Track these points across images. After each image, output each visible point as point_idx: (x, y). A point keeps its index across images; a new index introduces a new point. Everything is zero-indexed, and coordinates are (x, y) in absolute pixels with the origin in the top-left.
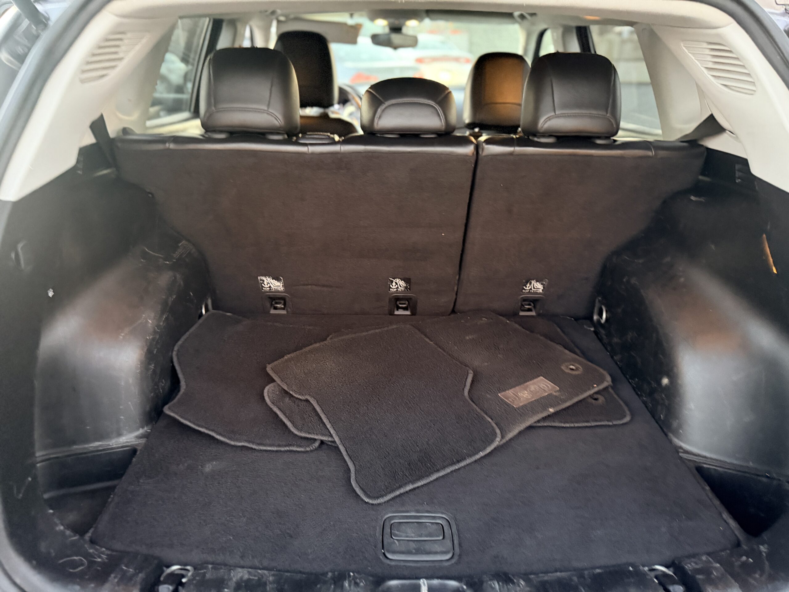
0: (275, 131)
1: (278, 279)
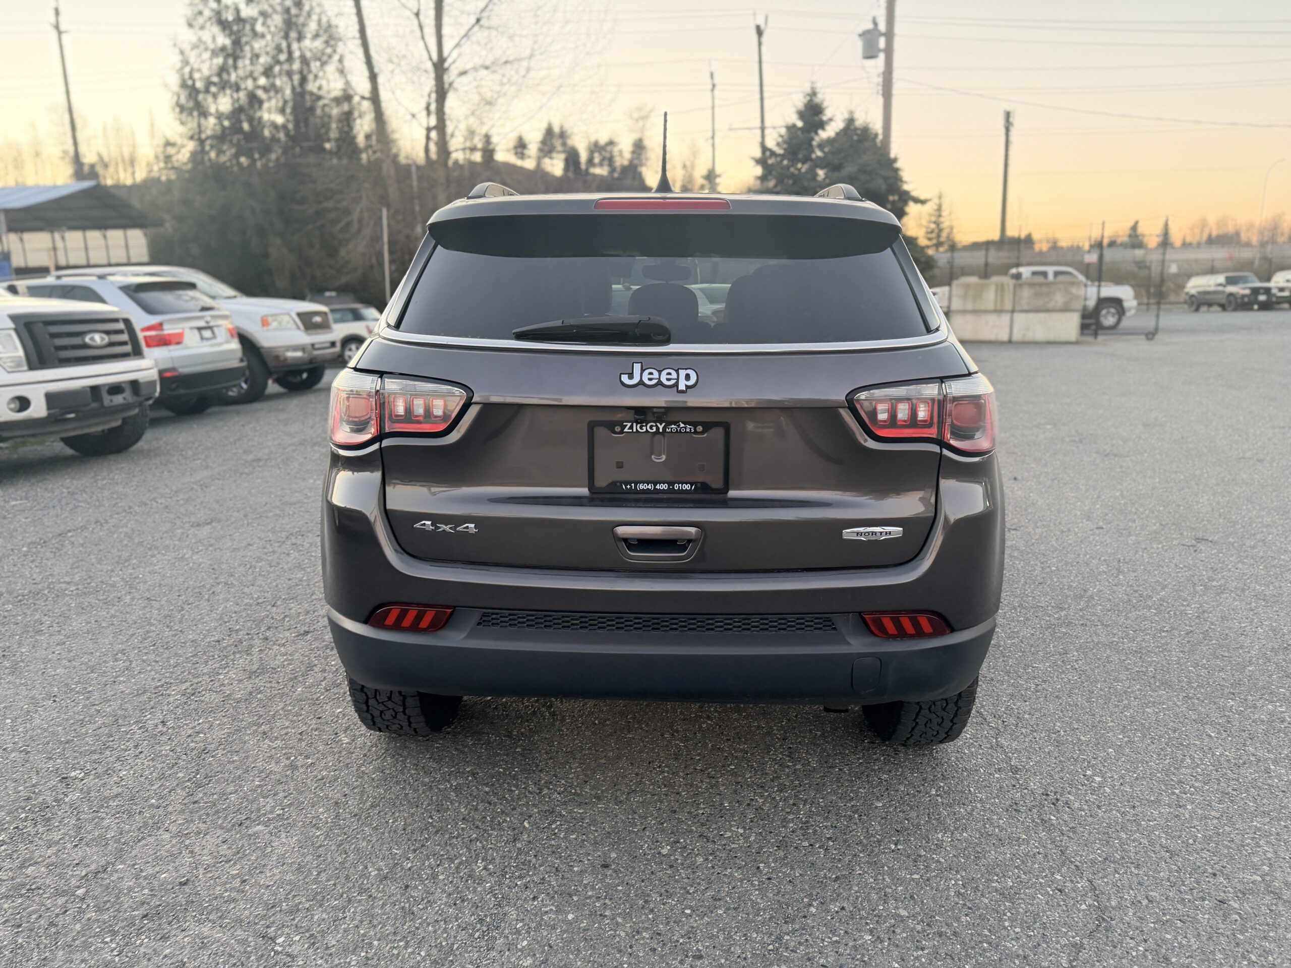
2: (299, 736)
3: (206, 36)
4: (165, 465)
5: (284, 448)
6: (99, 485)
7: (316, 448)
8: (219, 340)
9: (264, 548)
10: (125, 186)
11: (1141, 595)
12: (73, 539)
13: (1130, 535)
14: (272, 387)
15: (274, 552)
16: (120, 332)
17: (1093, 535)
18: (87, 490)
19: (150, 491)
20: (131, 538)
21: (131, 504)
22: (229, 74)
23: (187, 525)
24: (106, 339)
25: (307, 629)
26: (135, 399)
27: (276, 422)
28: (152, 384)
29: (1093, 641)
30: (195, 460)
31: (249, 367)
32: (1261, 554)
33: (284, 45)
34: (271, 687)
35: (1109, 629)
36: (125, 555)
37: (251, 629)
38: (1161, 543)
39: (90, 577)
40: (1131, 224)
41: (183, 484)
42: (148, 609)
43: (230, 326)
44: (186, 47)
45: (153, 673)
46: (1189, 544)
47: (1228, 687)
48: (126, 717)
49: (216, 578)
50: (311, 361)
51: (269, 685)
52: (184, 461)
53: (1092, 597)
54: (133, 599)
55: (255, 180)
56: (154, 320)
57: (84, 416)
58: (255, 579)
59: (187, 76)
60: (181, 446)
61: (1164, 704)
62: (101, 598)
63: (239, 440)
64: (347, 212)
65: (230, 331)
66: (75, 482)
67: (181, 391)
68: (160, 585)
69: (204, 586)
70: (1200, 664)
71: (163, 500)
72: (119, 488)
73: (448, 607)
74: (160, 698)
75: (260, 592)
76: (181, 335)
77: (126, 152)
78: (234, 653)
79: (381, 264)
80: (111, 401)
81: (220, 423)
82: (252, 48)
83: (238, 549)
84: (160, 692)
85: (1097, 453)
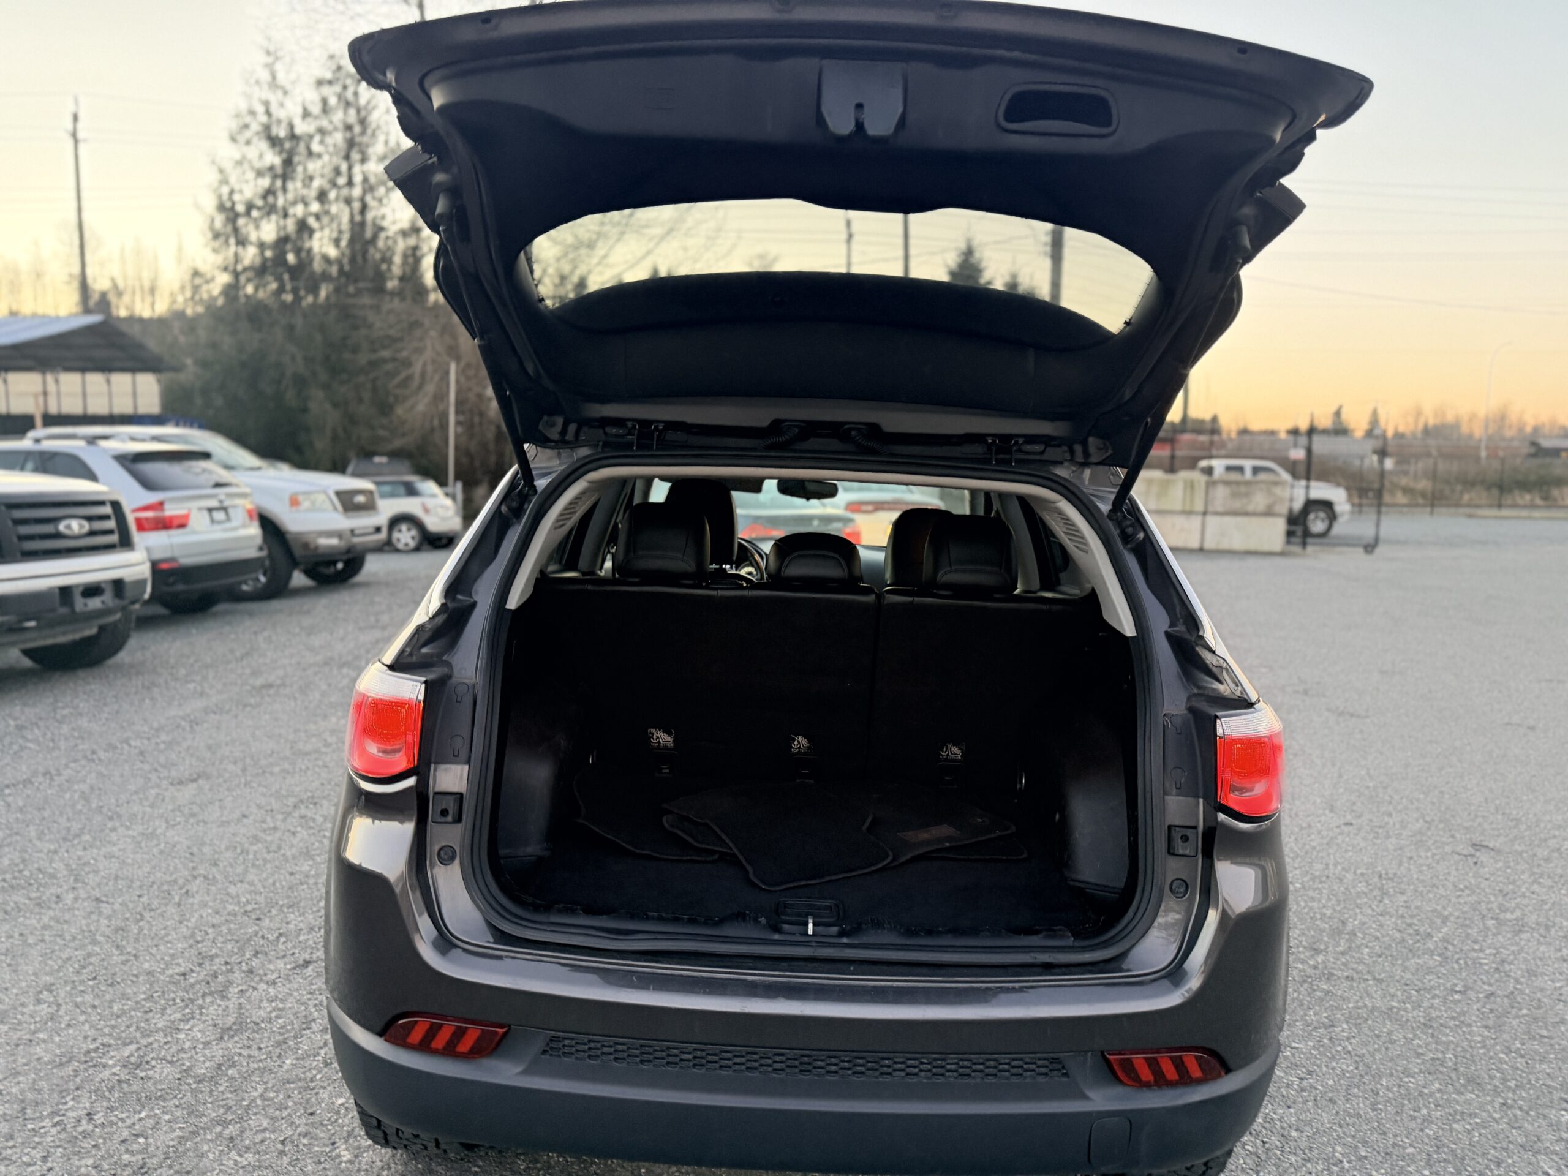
0: (685, 575)
1: (669, 734)
2: (280, 1146)
3: (252, 153)
4: (148, 688)
5: (304, 670)
6: (58, 717)
7: (345, 671)
8: (234, 523)
9: (264, 822)
10: (141, 320)
11: (1417, 932)
12: (10, 799)
13: (1388, 837)
14: (299, 579)
15: (275, 829)
16: (106, 517)
17: (1341, 833)
18: (41, 723)
19: (122, 727)
20: (87, 800)
21: (95, 747)
22: (276, 198)
23: (165, 782)
24: (87, 526)
25: (307, 957)
26: (117, 602)
27: (297, 630)
28: (141, 583)
29: (1365, 1006)
30: (187, 682)
31: (270, 556)
32: (1559, 871)
33: (344, 167)
34: (250, 1056)
35: (1384, 986)
36: (76, 826)
37: (232, 953)
38: (1429, 849)
39: (24, 861)
40: (1334, 408)
41: (168, 719)
42: (94, 917)
43: (249, 506)
44: (228, 166)
45: (87, 1027)
46: (1465, 852)
47: (1556, 1089)
48: (37, 1104)
49: (194, 868)
50: (349, 550)
51: (245, 1052)
52: (173, 684)
53: (1353, 933)
54: (76, 899)
55: (299, 322)
56: (152, 498)
57: (48, 624)
58: (246, 871)
59: (225, 197)
60: (172, 661)
61: (1476, 1115)
62: (33, 895)
63: (247, 654)
64: (407, 363)
65: (250, 513)
66: (27, 710)
67: (180, 587)
68: (116, 878)
69: (175, 881)
70: (1513, 1048)
71: (138, 743)
72: (84, 722)
73: (501, 1026)
74: (91, 1071)
75: (251, 892)
76: (186, 517)
77: (146, 277)
78: (204, 995)
79: (444, 426)
80: (86, 605)
81: (227, 628)
82: (305, 169)
83: (228, 822)
84: (92, 1060)
85: (1329, 710)
